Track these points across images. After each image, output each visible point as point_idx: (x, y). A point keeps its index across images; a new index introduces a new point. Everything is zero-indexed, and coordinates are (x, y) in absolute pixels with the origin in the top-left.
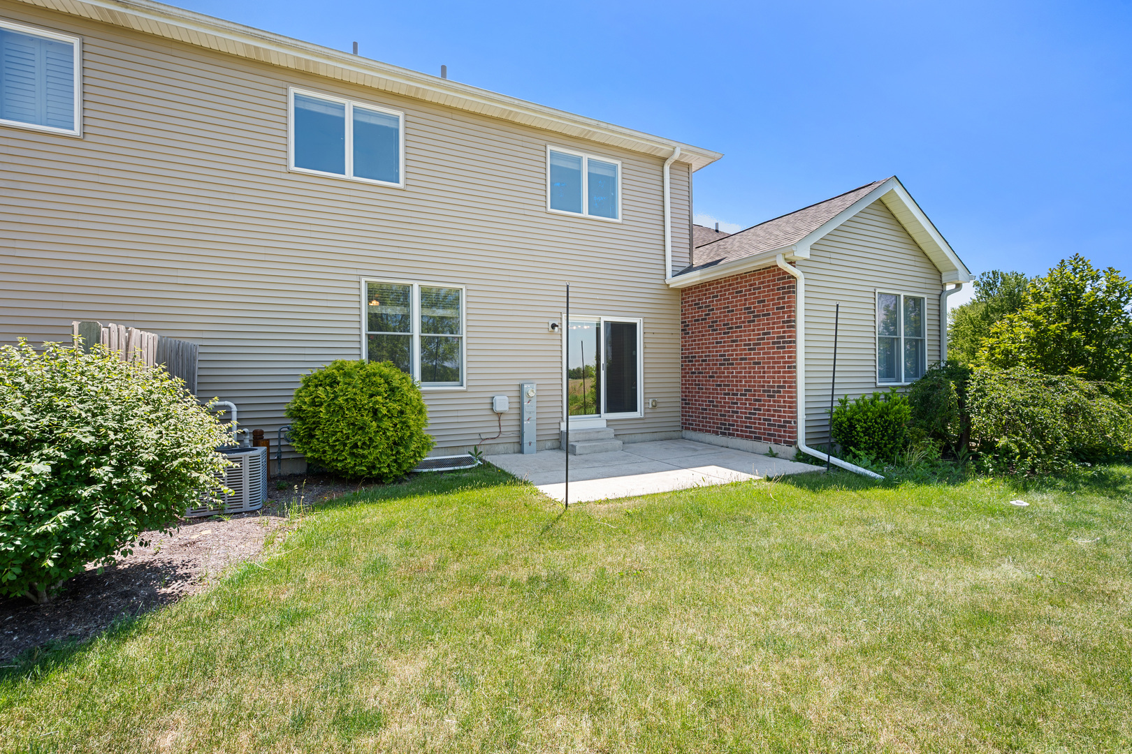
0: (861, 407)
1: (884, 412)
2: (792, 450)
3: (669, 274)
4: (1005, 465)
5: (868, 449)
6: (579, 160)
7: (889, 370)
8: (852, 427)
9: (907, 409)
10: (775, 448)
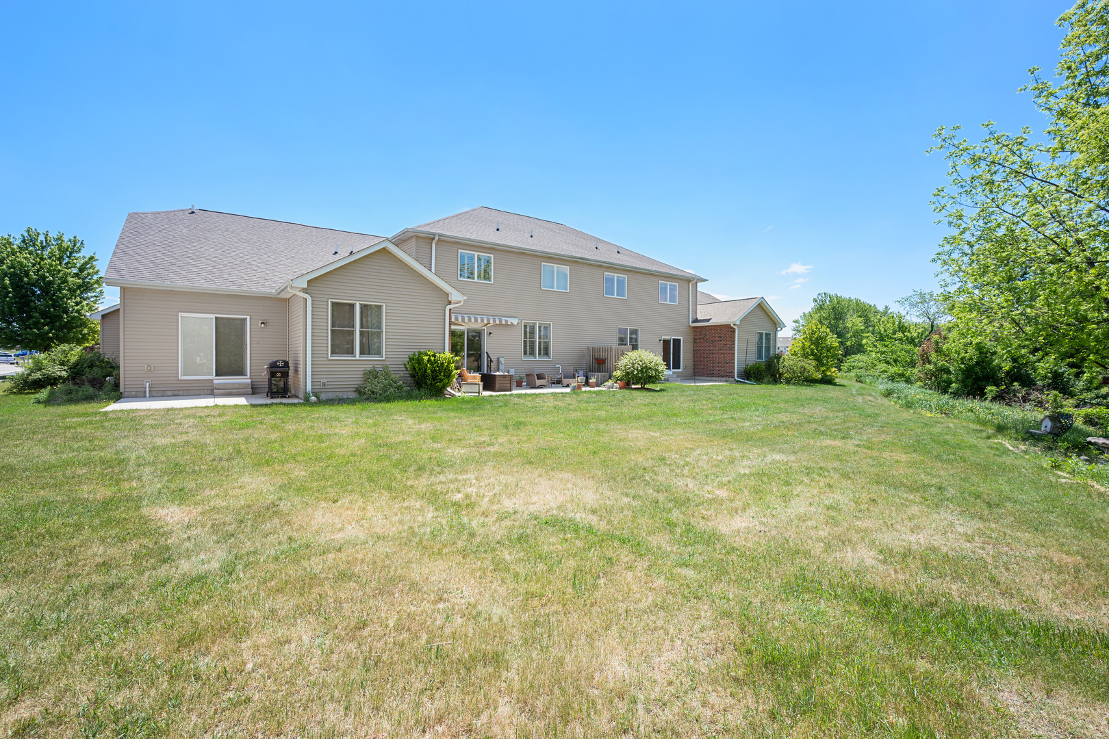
0: (751, 367)
1: (758, 368)
2: (733, 379)
3: (691, 322)
4: (788, 382)
5: (754, 378)
6: (666, 284)
7: (760, 357)
8: (750, 372)
9: (764, 367)
10: (728, 379)
